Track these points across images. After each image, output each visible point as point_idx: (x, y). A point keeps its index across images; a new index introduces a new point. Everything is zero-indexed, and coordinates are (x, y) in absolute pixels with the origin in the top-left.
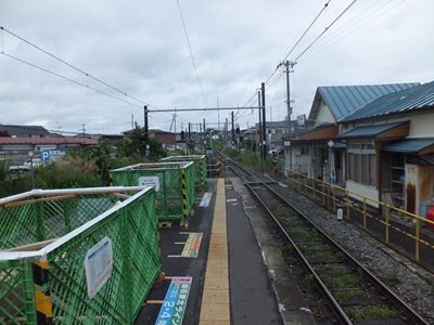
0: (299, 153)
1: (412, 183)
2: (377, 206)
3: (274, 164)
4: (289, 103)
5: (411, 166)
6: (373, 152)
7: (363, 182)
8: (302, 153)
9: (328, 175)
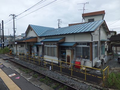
0: (20, 46)
1: (69, 55)
2: (58, 63)
3: (10, 51)
4: (14, 29)
5: (68, 50)
6: (56, 46)
7: (51, 56)
8: (21, 46)
9: (34, 54)
